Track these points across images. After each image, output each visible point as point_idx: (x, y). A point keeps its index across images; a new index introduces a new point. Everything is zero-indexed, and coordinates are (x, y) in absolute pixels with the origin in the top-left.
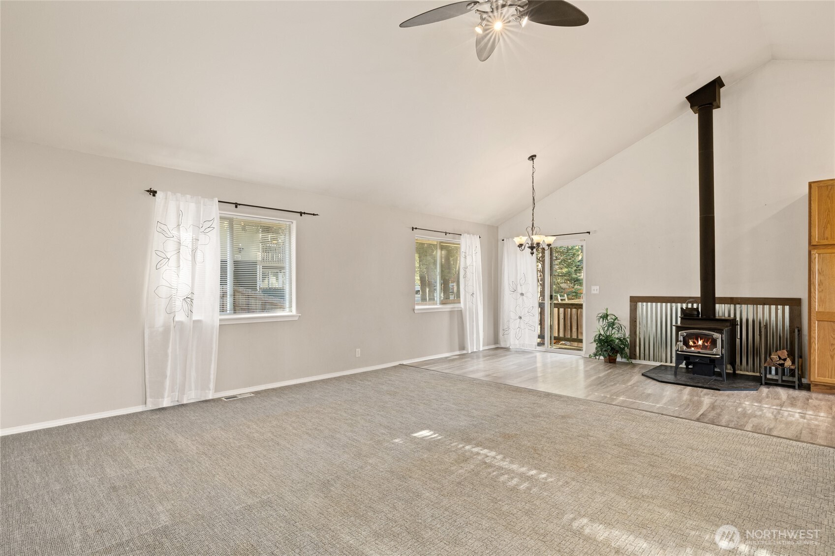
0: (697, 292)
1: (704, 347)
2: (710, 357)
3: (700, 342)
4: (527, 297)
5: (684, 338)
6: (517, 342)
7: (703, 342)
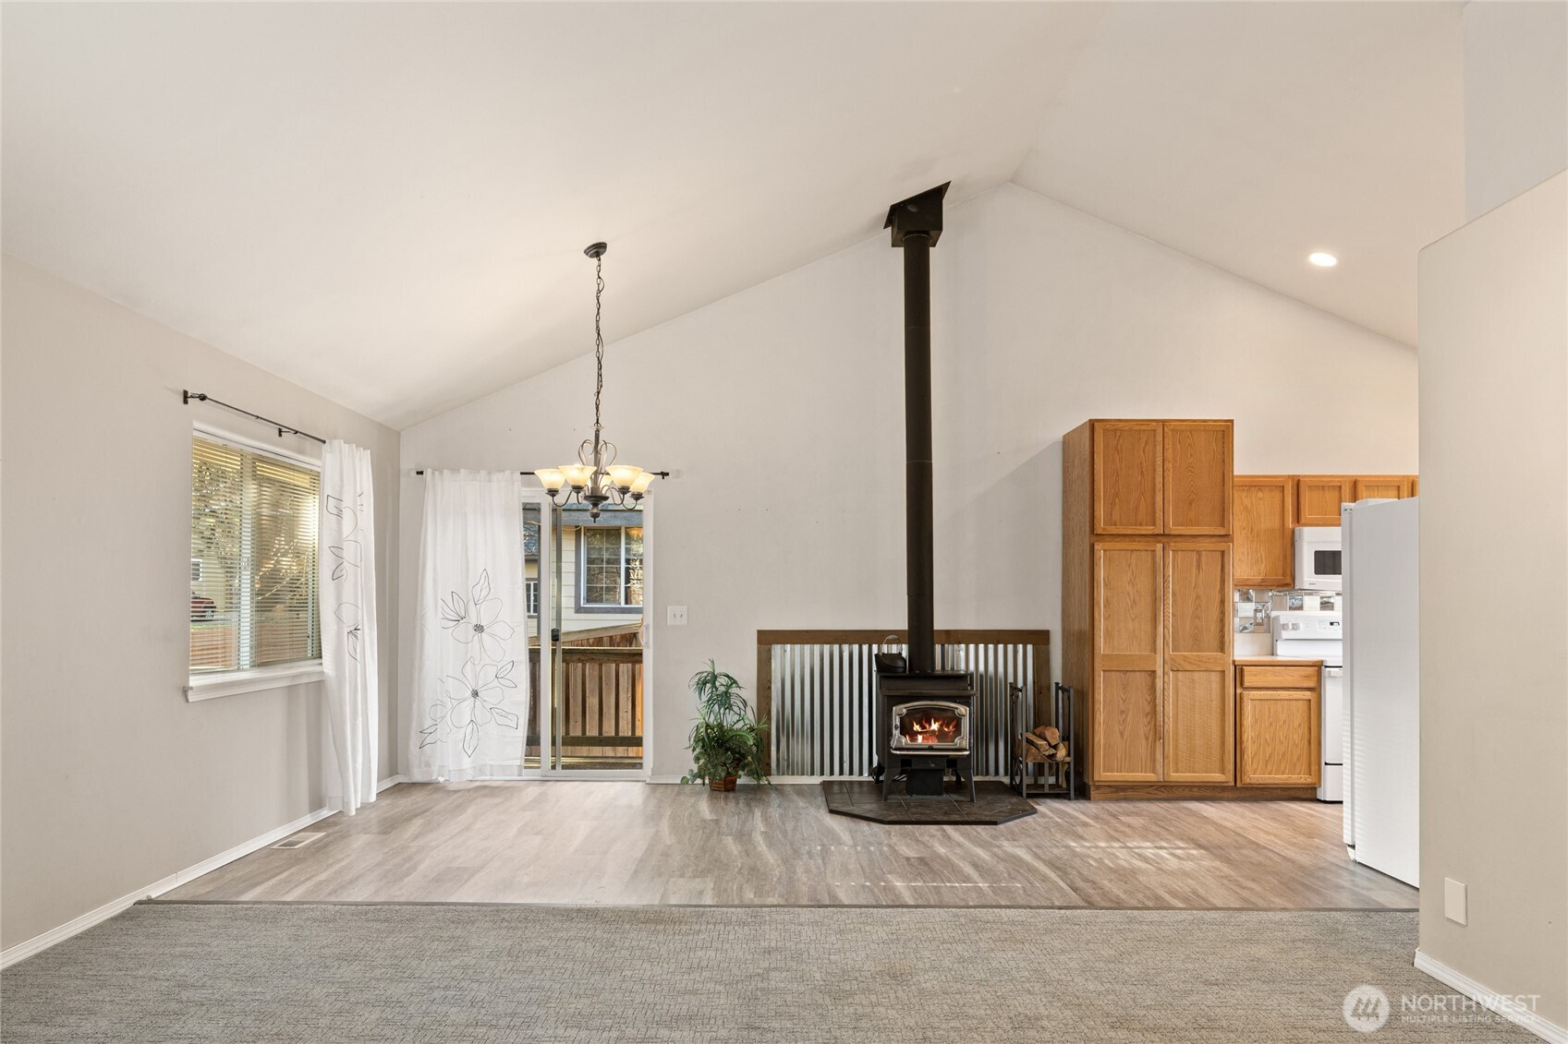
0: (898, 619)
1: (941, 735)
2: (949, 756)
3: (935, 726)
4: (492, 635)
5: (902, 719)
6: (467, 763)
7: (941, 726)
